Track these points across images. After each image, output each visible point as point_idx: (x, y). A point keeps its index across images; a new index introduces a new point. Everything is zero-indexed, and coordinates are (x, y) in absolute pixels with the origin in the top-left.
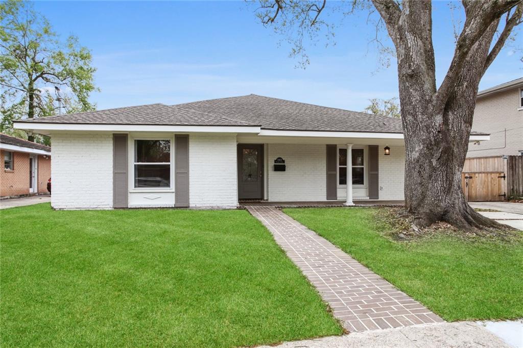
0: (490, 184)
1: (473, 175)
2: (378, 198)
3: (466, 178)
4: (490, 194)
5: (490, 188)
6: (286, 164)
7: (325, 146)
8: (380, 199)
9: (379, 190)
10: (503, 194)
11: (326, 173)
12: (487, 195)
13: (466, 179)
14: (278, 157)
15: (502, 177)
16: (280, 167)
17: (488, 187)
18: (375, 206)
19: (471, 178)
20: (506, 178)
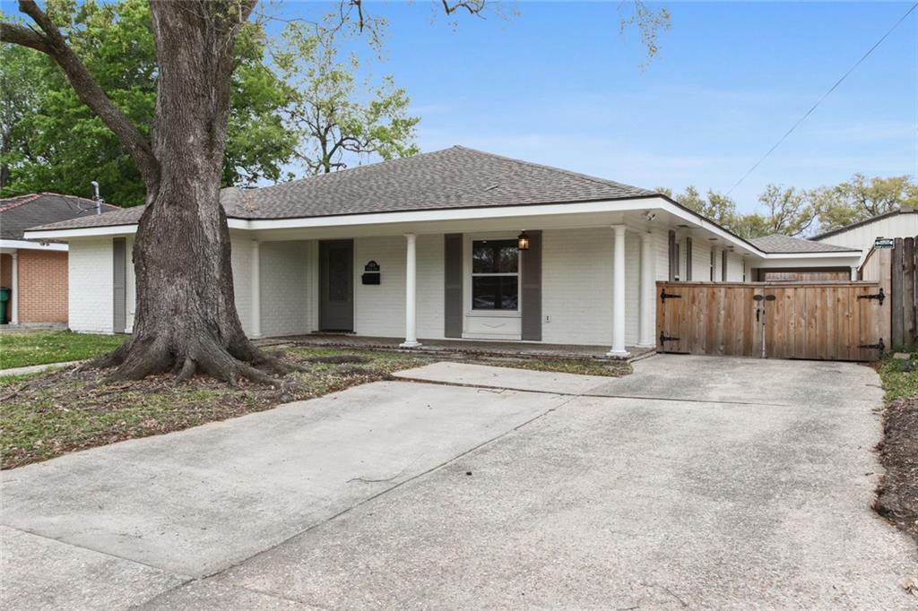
0: (829, 314)
1: (776, 292)
2: (540, 340)
3: (758, 298)
4: (829, 341)
5: (830, 326)
6: (382, 271)
7: (443, 238)
8: (545, 341)
9: (543, 322)
10: (878, 342)
11: (443, 288)
12: (823, 344)
13: (756, 303)
14: (370, 260)
15: (871, 297)
16: (372, 279)
17: (824, 323)
18: (445, 350)
19: (771, 298)
20: (887, 301)
